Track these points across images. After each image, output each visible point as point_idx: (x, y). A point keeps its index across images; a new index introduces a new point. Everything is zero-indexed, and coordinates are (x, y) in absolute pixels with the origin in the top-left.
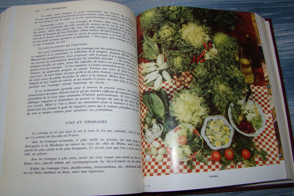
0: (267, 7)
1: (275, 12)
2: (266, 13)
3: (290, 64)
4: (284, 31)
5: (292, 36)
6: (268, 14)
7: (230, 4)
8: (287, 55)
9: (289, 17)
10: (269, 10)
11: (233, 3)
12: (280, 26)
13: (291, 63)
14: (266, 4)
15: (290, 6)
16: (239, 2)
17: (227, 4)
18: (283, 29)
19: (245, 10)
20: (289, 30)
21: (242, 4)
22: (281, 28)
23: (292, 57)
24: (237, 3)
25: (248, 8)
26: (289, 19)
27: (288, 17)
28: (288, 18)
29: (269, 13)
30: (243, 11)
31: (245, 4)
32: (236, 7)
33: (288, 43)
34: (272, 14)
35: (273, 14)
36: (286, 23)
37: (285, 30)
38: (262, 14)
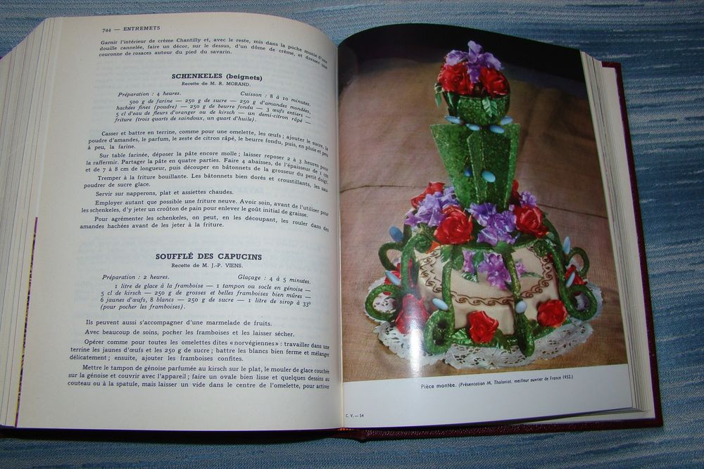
0: (618, 40)
1: (636, 53)
2: (616, 54)
3: (664, 166)
4: (652, 93)
5: (669, 105)
6: (619, 57)
7: (539, 31)
8: (657, 146)
9: (664, 64)
10: (622, 48)
11: (544, 28)
12: (645, 82)
13: (666, 164)
14: (616, 33)
15: (668, 40)
16: (558, 27)
17: (533, 30)
18: (650, 90)
19: (571, 44)
20: (663, 91)
21: (565, 32)
22: (648, 87)
23: (668, 150)
24: (554, 28)
25: (576, 41)
26: (665, 69)
27: (662, 63)
28: (663, 66)
29: (620, 53)
30: (566, 45)
31: (571, 32)
32: (552, 37)
33: (661, 120)
34: (627, 56)
35: (630, 56)
36: (659, 77)
37: (656, 92)
38: (606, 55)
